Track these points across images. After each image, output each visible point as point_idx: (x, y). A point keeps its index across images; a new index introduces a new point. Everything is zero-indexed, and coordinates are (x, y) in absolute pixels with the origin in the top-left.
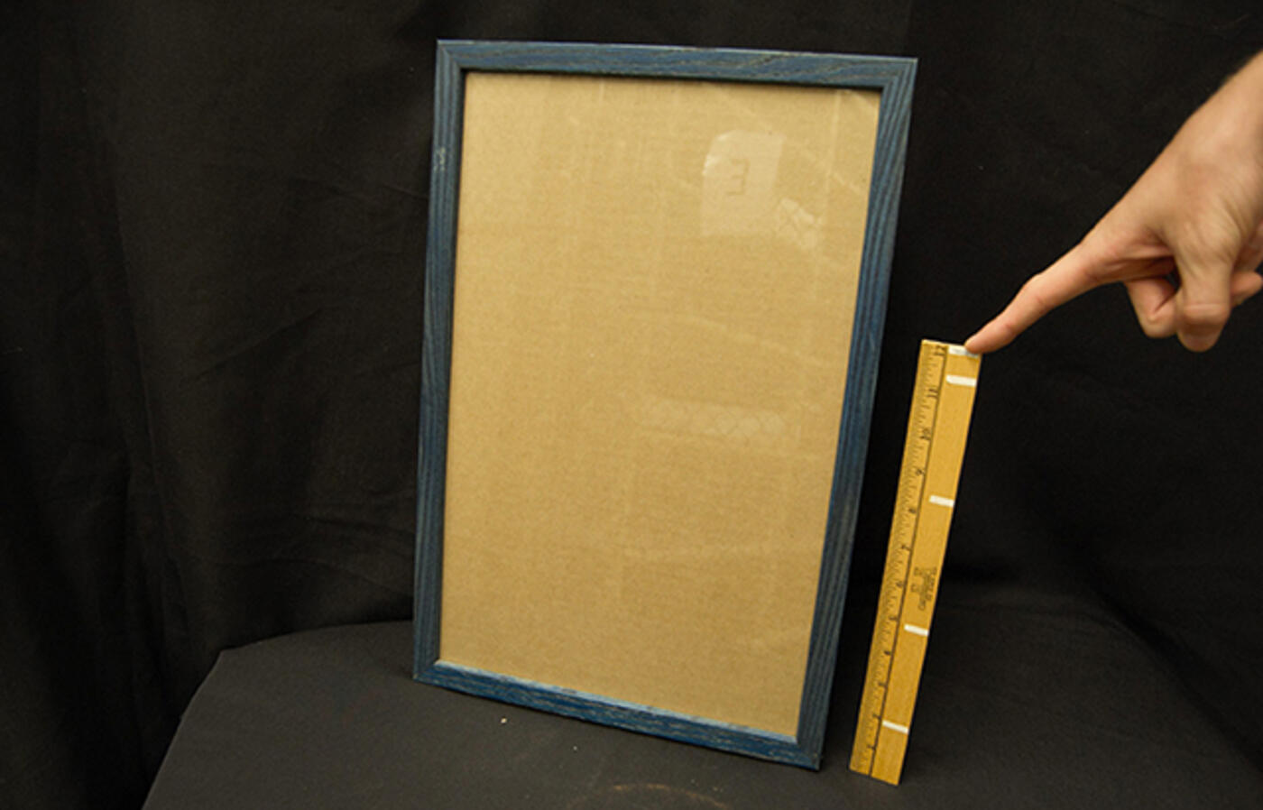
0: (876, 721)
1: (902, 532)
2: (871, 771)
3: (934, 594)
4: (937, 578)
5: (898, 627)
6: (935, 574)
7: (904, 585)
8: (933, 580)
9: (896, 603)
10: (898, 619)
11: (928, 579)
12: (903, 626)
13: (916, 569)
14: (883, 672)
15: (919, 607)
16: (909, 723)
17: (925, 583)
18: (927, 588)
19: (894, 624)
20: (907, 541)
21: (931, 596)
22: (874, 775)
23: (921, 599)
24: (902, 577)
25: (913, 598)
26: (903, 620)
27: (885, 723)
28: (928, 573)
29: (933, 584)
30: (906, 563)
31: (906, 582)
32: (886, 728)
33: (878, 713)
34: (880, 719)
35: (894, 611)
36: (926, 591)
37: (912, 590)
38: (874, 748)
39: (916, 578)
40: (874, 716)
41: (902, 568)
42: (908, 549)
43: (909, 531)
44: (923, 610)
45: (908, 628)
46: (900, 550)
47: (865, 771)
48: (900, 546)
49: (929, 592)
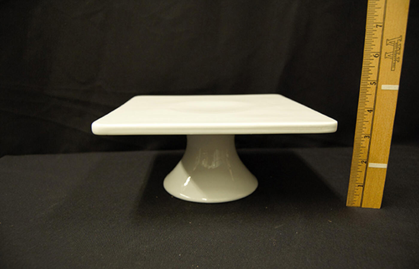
0: (365, 165)
1: (376, 14)
2: (361, 204)
3: (401, 56)
4: (403, 43)
5: (377, 87)
6: (401, 40)
7: (378, 55)
8: (400, 44)
9: (374, 71)
10: (376, 83)
11: (396, 45)
12: (381, 87)
13: (388, 40)
14: (368, 126)
15: (392, 70)
16: (387, 160)
17: (394, 49)
18: (396, 53)
19: (374, 86)
20: (379, 20)
21: (399, 58)
22: (363, 206)
23: (392, 62)
24: (376, 49)
25: (386, 63)
26: (379, 83)
27: (371, 165)
28: (396, 40)
29: (400, 49)
30: (380, 38)
31: (381, 52)
32: (370, 168)
33: (365, 158)
34: (367, 163)
35: (373, 77)
36: (396, 55)
37: (386, 58)
38: (363, 186)
39: (387, 46)
40: (362, 162)
41: (377, 42)
42: (381, 26)
43: (380, 12)
44: (394, 70)
45: (384, 87)
46: (374, 29)
47: (357, 204)
48: (375, 25)
49: (398, 56)
